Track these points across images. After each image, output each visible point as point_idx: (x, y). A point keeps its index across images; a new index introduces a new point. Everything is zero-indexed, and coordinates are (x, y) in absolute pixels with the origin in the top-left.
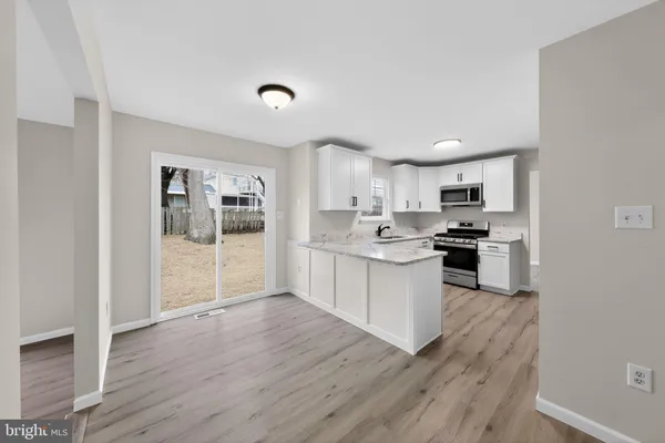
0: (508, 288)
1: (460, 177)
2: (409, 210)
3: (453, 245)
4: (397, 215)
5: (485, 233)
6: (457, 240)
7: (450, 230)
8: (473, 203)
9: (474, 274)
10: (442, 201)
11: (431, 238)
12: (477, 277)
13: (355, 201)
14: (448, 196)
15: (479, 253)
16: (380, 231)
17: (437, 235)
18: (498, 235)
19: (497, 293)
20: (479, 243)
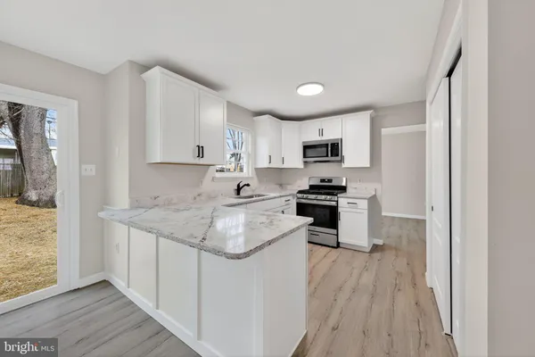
0: (366, 245)
1: (321, 132)
2: (272, 166)
3: (315, 202)
4: (259, 171)
5: (343, 189)
6: (320, 197)
7: (311, 187)
8: (333, 158)
9: (334, 231)
10: (305, 156)
11: (293, 195)
12: (337, 235)
13: (200, 151)
14: (309, 152)
15: (340, 210)
16: (239, 190)
17: (300, 192)
18: (354, 191)
19: (355, 250)
20: (340, 200)
